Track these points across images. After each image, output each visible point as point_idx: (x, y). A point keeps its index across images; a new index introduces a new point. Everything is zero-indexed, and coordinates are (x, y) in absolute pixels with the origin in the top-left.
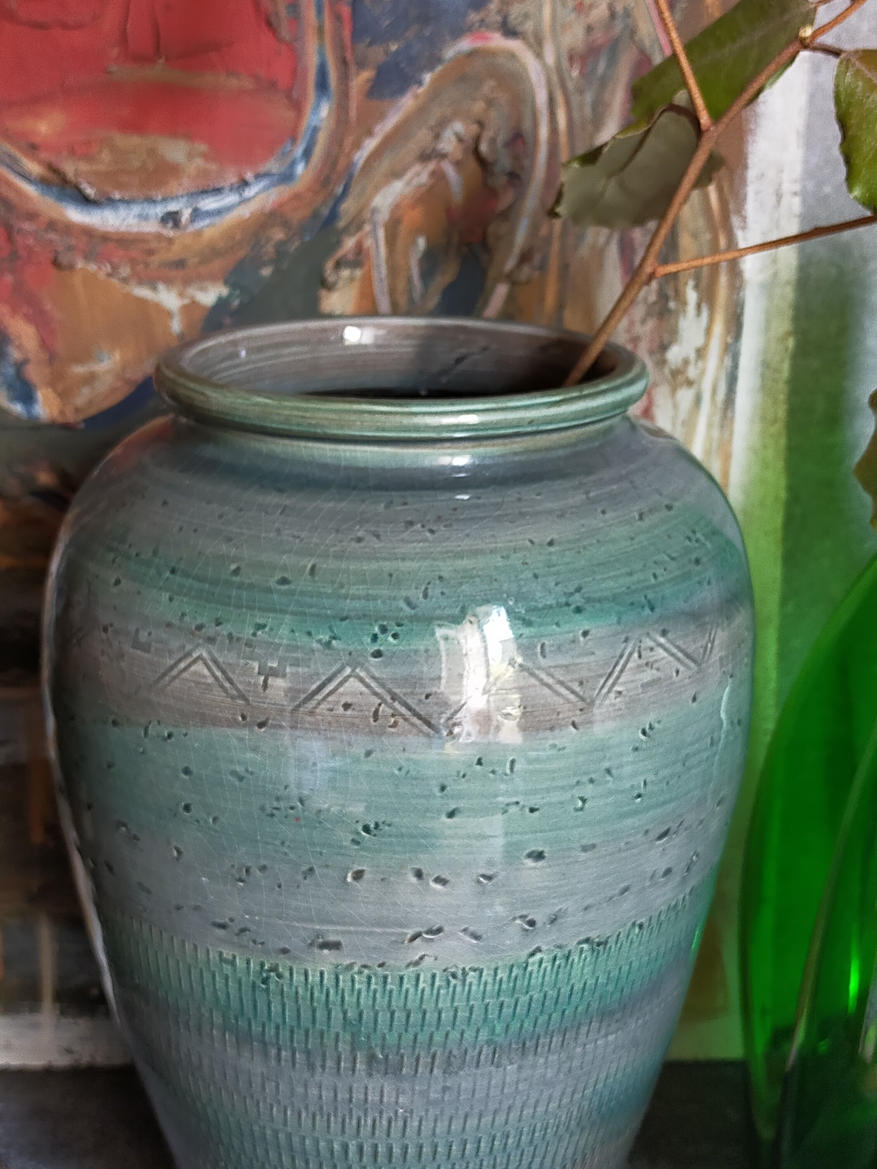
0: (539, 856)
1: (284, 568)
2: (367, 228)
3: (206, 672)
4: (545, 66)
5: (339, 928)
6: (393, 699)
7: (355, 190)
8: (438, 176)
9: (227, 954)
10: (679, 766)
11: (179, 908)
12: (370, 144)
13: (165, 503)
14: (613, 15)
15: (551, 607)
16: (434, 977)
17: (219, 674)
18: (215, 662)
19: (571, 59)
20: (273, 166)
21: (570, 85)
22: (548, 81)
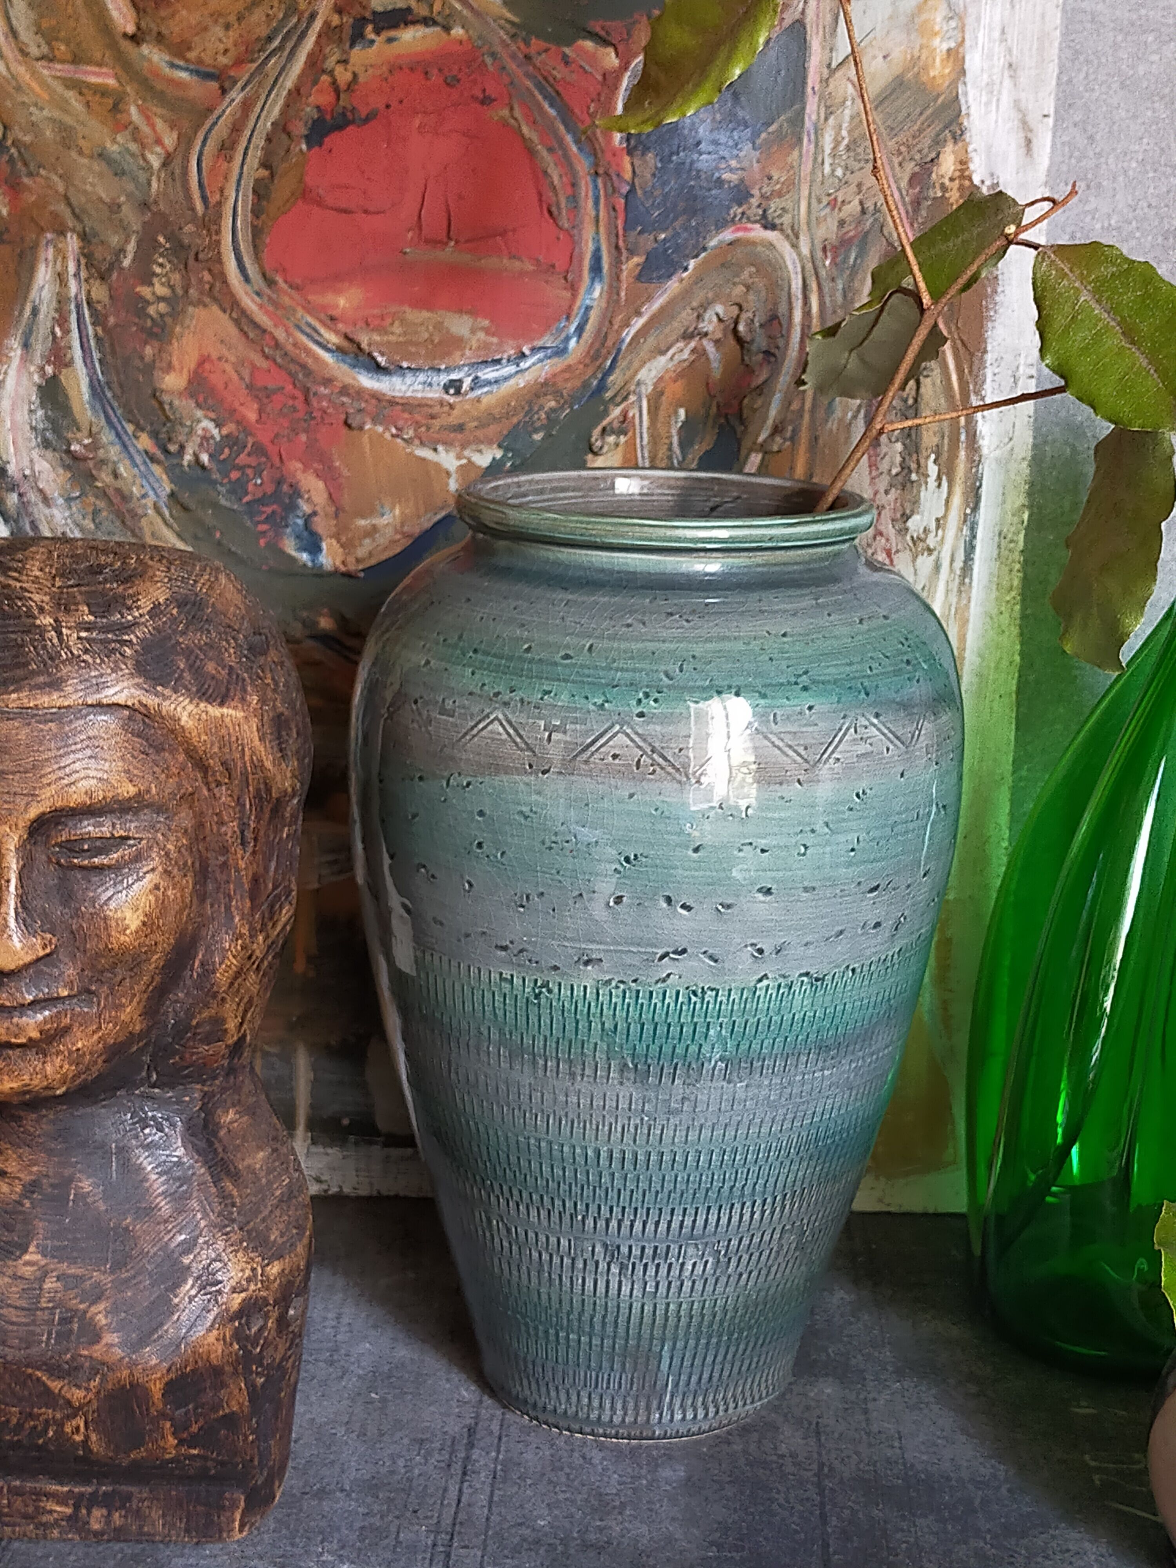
0: (768, 892)
1: (567, 646)
2: (632, 398)
3: (501, 730)
4: (799, 254)
5: (602, 947)
6: (653, 751)
7: (622, 364)
8: (700, 353)
9: (507, 974)
10: (888, 830)
11: (467, 935)
12: (638, 323)
13: (469, 600)
14: (863, 212)
15: (782, 684)
16: (678, 993)
17: (511, 731)
18: (510, 723)
19: (824, 249)
20: (547, 341)
21: (823, 273)
22: (803, 268)
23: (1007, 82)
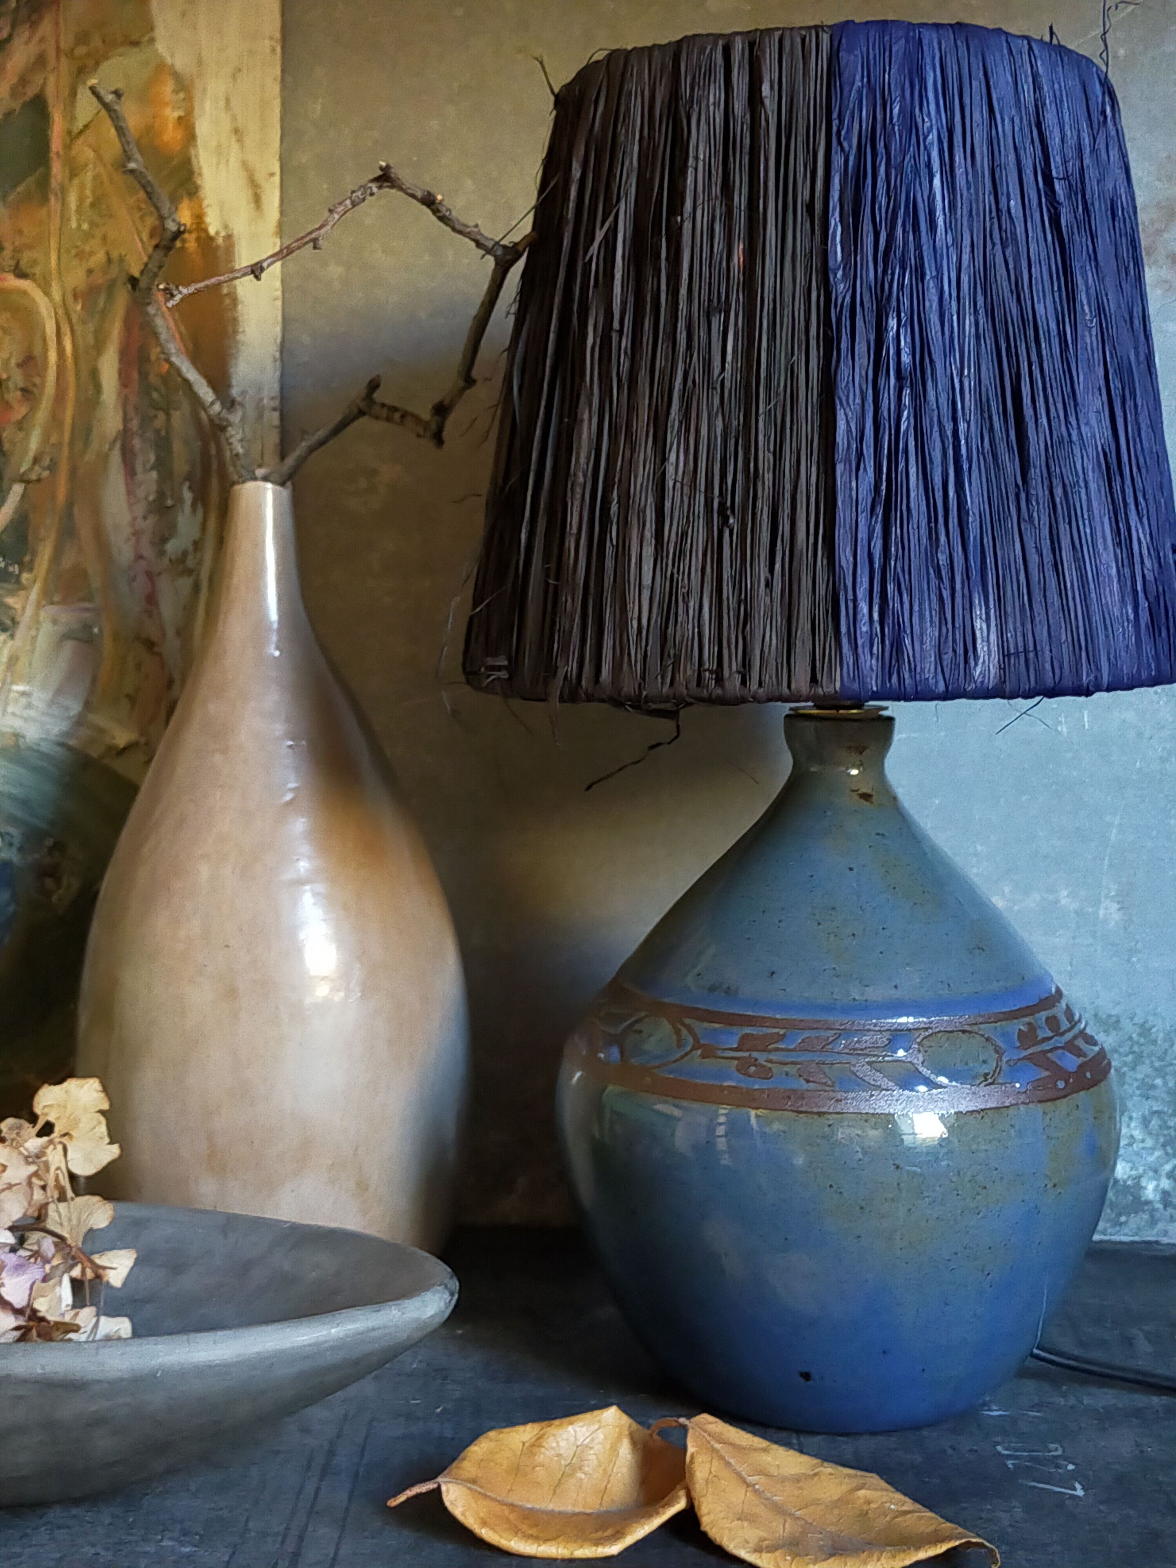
4: (52, 302)
14: (109, 261)
19: (75, 297)
21: (75, 317)
22: (56, 313)
23: (235, 146)
